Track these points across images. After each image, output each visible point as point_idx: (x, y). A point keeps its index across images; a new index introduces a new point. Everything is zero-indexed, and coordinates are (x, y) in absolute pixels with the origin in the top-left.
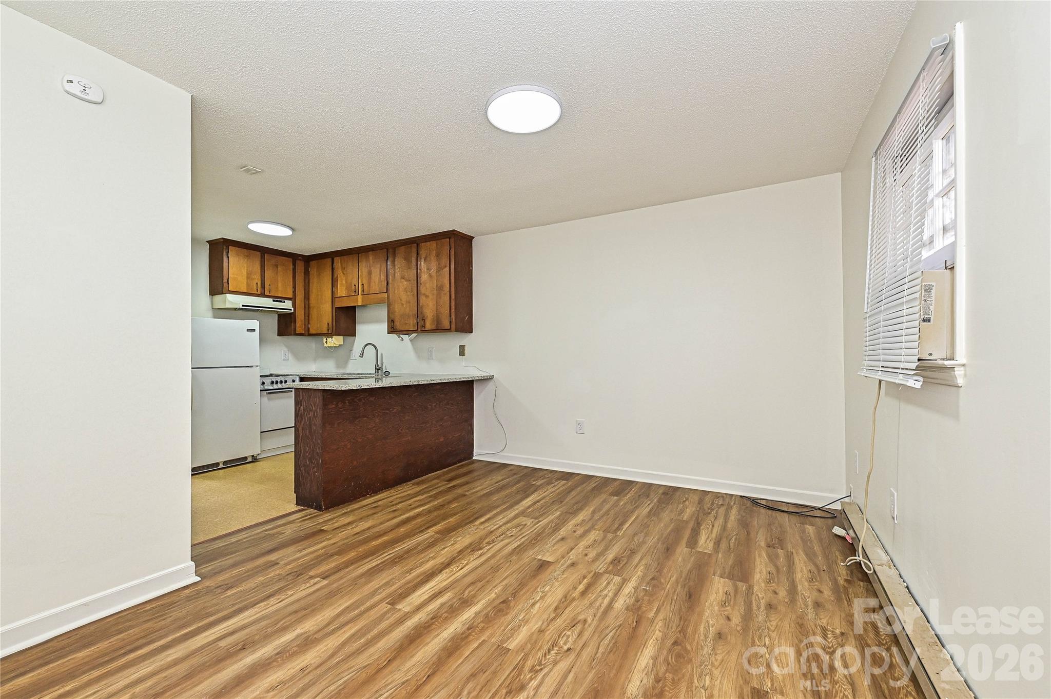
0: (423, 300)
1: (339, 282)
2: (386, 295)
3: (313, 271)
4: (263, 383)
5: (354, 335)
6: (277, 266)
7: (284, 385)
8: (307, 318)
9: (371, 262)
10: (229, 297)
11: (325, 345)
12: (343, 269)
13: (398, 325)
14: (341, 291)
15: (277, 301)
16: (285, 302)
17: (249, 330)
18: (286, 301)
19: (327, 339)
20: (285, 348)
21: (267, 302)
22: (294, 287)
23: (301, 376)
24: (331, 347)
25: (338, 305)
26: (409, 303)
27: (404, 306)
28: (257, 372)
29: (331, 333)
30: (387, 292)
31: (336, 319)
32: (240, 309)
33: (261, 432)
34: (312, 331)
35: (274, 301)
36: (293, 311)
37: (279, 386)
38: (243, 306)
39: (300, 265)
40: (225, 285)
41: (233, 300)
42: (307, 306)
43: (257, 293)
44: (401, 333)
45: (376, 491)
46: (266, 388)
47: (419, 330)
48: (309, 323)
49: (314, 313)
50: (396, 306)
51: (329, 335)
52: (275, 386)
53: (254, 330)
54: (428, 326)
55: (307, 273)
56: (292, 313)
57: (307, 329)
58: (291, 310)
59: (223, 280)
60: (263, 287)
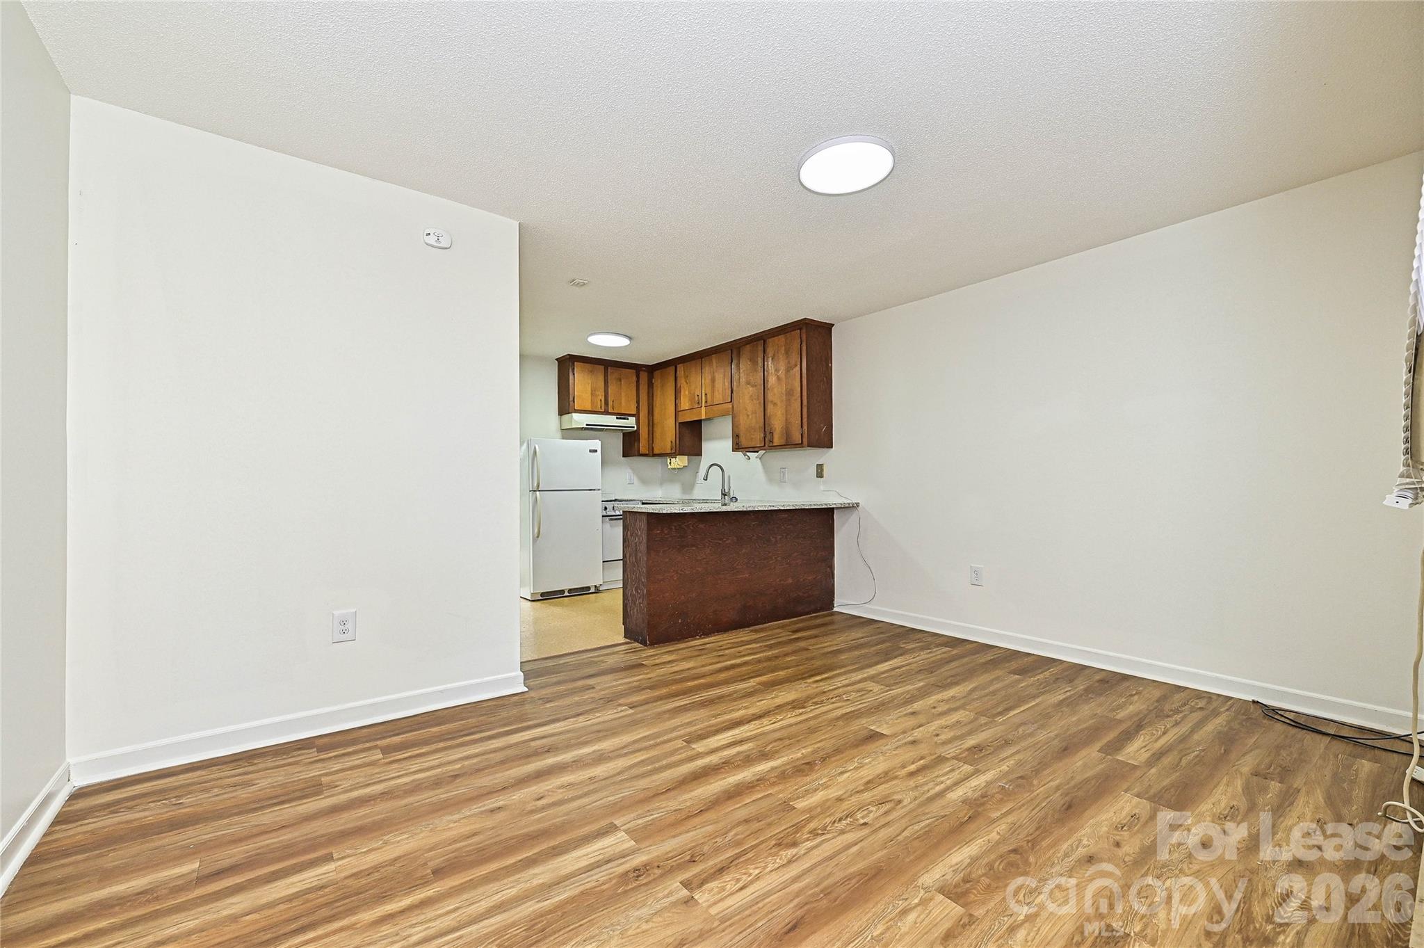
0: (770, 407)
1: (682, 393)
2: (730, 405)
3: (657, 382)
4: (606, 508)
5: (700, 455)
6: (620, 380)
8: (651, 436)
9: (715, 367)
10: (576, 416)
11: (670, 467)
12: (686, 377)
13: (744, 442)
14: (685, 404)
15: (620, 418)
16: (628, 419)
17: (590, 451)
19: (670, 460)
20: (630, 471)
21: (611, 420)
22: (638, 402)
23: (645, 500)
24: (675, 469)
25: (681, 420)
26: (756, 413)
27: (750, 417)
28: (598, 497)
29: (675, 453)
30: (731, 401)
31: (680, 437)
32: (586, 429)
33: (603, 562)
34: (656, 451)
35: (617, 418)
36: (636, 429)
38: (587, 425)
39: (644, 376)
40: (571, 403)
41: (580, 420)
42: (651, 424)
43: (600, 411)
44: (747, 450)
45: (707, 633)
46: (609, 513)
47: (766, 446)
48: (653, 442)
49: (658, 431)
50: (741, 418)
51: (673, 455)
53: (596, 451)
54: (777, 441)
55: (650, 385)
56: (636, 431)
57: (651, 448)
58: (634, 427)
59: (569, 399)
60: (607, 403)
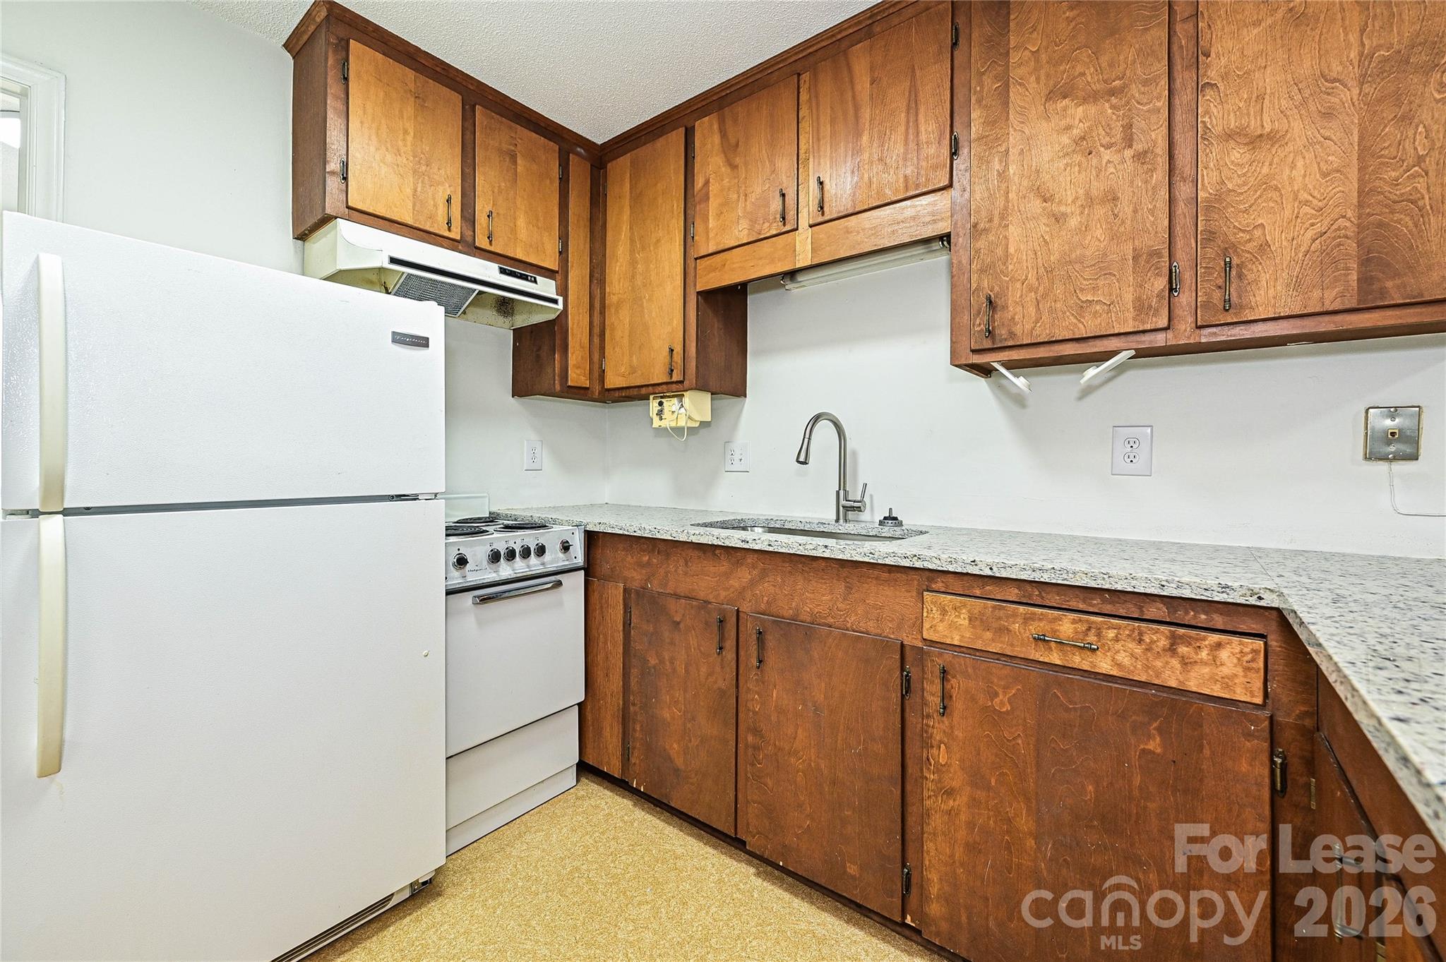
1: (713, 204)
2: (946, 199)
3: (620, 188)
4: (462, 561)
5: (742, 394)
6: (512, 157)
7: (534, 565)
8: (596, 340)
10: (351, 231)
11: (657, 423)
12: (730, 150)
13: (1027, 318)
14: (723, 229)
15: (513, 274)
16: (535, 282)
18: (539, 278)
19: (661, 404)
21: (482, 270)
22: (564, 238)
23: (589, 528)
24: (678, 431)
25: (705, 281)
26: (1112, 198)
28: (437, 516)
29: (681, 382)
31: (696, 334)
34: (612, 381)
35: (503, 271)
36: (560, 306)
37: (520, 567)
38: (393, 260)
39: (579, 171)
40: (339, 184)
41: (367, 246)
42: (597, 305)
43: (446, 234)
46: (473, 578)
48: (602, 355)
49: (620, 322)
50: (1014, 233)
51: (672, 388)
52: (505, 570)
56: (556, 319)
57: (600, 376)
58: (555, 301)
59: (325, 163)
60: (469, 217)
